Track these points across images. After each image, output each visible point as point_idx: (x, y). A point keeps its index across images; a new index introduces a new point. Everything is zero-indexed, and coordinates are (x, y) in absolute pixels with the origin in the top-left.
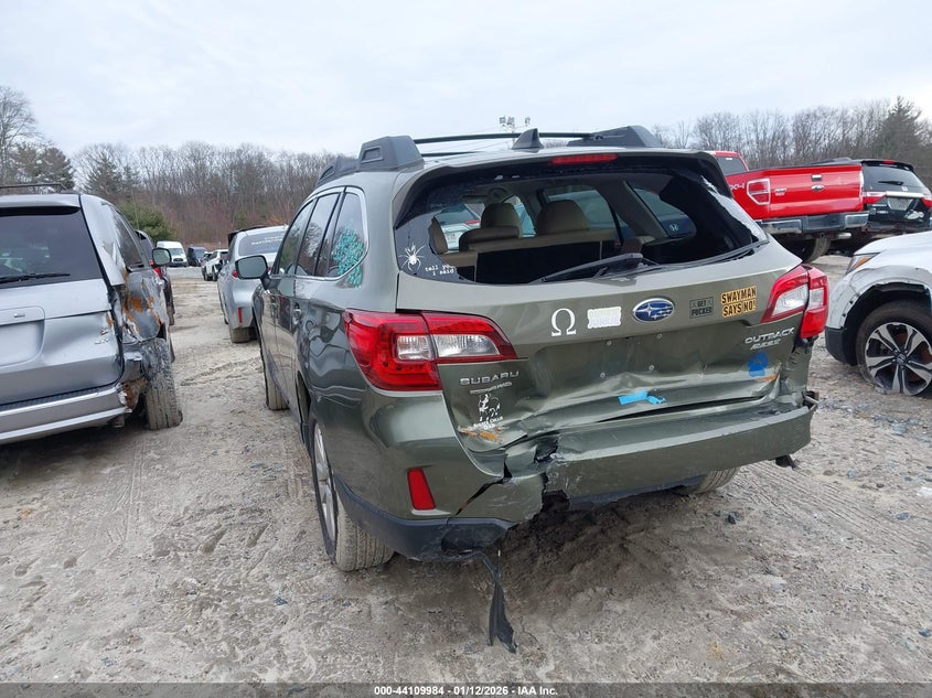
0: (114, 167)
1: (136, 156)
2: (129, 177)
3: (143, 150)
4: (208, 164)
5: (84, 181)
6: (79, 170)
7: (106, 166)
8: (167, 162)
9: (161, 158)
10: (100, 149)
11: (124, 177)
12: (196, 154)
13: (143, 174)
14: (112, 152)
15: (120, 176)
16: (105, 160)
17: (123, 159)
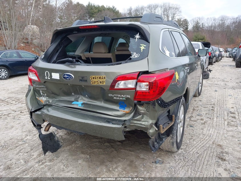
0: (199, 23)
1: (206, 20)
2: (202, 26)
3: (208, 18)
4: (226, 22)
5: (191, 27)
6: (190, 24)
7: (198, 23)
8: (214, 22)
9: (212, 21)
10: (197, 18)
11: (201, 26)
12: (223, 19)
13: (206, 25)
14: (200, 19)
15: (200, 26)
16: (197, 22)
17: (202, 21)
